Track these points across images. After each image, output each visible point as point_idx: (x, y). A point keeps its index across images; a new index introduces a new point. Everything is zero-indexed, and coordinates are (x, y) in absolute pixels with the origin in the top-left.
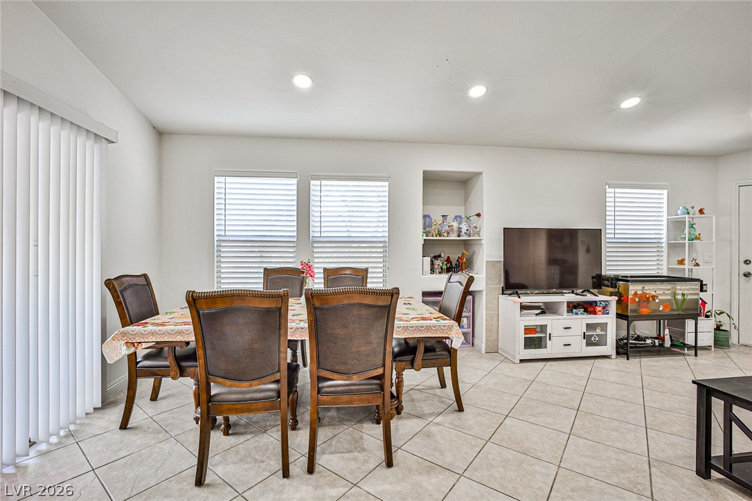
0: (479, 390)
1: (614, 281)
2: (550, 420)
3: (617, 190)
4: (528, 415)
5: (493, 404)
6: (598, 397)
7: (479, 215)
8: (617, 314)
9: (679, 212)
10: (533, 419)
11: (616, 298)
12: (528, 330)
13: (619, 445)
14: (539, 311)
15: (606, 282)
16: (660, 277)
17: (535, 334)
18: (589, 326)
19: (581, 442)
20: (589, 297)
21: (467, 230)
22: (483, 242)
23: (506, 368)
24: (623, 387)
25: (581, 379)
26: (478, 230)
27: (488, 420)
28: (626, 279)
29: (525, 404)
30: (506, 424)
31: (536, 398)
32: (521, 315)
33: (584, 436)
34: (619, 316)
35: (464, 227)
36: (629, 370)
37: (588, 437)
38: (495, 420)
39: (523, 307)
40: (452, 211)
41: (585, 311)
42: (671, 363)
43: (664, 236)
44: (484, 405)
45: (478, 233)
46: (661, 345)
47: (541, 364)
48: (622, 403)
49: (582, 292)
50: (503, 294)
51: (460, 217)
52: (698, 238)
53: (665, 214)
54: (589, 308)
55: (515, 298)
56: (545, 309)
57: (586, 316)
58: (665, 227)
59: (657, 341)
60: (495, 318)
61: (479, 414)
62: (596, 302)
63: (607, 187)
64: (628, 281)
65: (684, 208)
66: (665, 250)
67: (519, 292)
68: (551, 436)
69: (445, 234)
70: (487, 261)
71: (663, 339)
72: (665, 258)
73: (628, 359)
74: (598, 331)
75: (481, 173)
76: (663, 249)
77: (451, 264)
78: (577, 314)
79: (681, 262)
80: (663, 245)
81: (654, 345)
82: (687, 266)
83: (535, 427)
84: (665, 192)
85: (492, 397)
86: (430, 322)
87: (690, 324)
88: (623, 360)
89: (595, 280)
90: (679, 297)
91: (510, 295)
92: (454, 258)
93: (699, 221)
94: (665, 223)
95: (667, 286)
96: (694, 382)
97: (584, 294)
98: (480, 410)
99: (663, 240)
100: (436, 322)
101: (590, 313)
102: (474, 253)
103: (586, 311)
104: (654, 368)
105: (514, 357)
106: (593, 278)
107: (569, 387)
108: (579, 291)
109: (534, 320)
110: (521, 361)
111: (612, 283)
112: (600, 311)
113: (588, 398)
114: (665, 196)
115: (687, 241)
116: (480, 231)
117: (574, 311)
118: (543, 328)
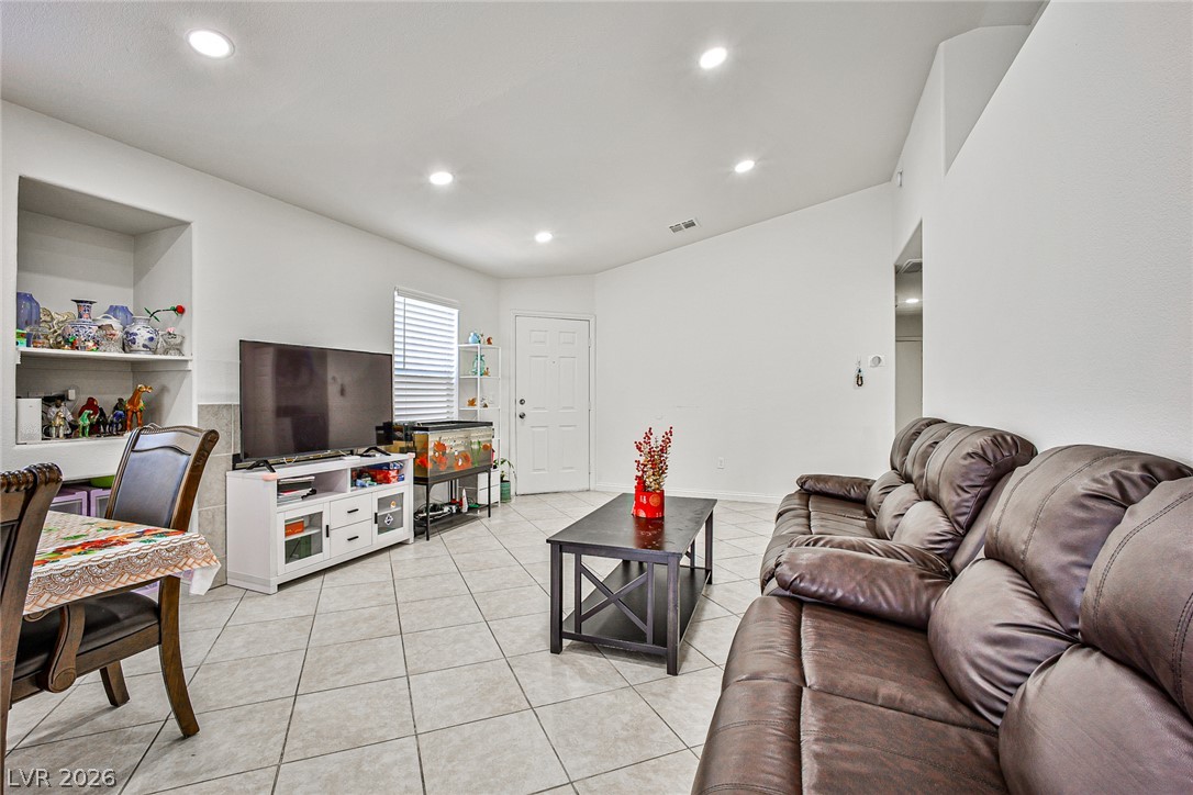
0: (215, 673)
1: (409, 431)
2: (370, 668)
3: (408, 301)
4: (332, 675)
5: (259, 687)
6: (418, 604)
7: (180, 310)
8: (415, 478)
9: (470, 339)
10: (343, 680)
11: (413, 455)
12: (291, 527)
13: (471, 660)
14: (308, 491)
15: (398, 434)
16: (452, 422)
17: (302, 531)
18: (383, 503)
19: (427, 678)
20: (379, 459)
21: (151, 339)
22: (190, 366)
23: (254, 609)
24: (439, 578)
25: (384, 587)
26: (178, 340)
27: (262, 721)
28: (424, 428)
29: (319, 660)
30: (300, 713)
31: (331, 641)
32: (280, 503)
33: (427, 669)
34: (417, 481)
35: (142, 334)
36: (435, 554)
37: (433, 667)
38: (277, 716)
39: (283, 488)
40: (105, 295)
41: (372, 480)
42: (472, 531)
43: (455, 370)
44: (240, 698)
45: (179, 349)
46: (459, 511)
47: (315, 582)
48: (447, 601)
49: (367, 451)
50: (234, 469)
51: (125, 310)
52: (486, 374)
53: (455, 340)
54: (378, 474)
55: (266, 474)
56: (317, 486)
57: (377, 487)
58: (455, 358)
59: (454, 507)
60: (220, 518)
61: (237, 721)
62: (388, 465)
63: (396, 293)
64: (427, 429)
65: (475, 334)
66: (456, 387)
67: (271, 461)
68: (384, 692)
69: (91, 344)
70: (200, 406)
71: (461, 504)
72: (455, 398)
73: (428, 539)
74: (393, 508)
75: (187, 224)
76: (453, 387)
77: (103, 414)
78: (363, 486)
79: (472, 403)
80: (454, 381)
81: (452, 514)
82: (478, 407)
83: (353, 691)
84: (456, 312)
85: (251, 674)
86: (126, 548)
87: (483, 478)
88: (423, 542)
89: (382, 432)
90: (475, 447)
91: (250, 468)
92: (107, 401)
93: (488, 351)
94: (456, 352)
95: (459, 434)
96: (548, 541)
97: (370, 453)
98: (235, 712)
99: (455, 375)
100: (147, 545)
101: (380, 482)
102: (163, 389)
103: (374, 479)
104: (459, 542)
105: (267, 583)
106: (378, 428)
107: (373, 603)
108: (362, 451)
109: (299, 508)
110: (281, 587)
111: (406, 435)
112: (394, 477)
113: (406, 610)
114: (456, 317)
115: (478, 376)
116: (181, 344)
117: (359, 482)
118: (315, 519)
